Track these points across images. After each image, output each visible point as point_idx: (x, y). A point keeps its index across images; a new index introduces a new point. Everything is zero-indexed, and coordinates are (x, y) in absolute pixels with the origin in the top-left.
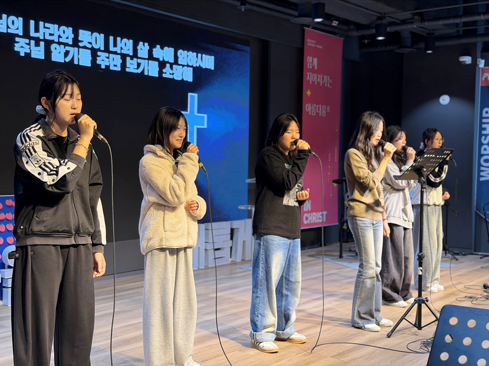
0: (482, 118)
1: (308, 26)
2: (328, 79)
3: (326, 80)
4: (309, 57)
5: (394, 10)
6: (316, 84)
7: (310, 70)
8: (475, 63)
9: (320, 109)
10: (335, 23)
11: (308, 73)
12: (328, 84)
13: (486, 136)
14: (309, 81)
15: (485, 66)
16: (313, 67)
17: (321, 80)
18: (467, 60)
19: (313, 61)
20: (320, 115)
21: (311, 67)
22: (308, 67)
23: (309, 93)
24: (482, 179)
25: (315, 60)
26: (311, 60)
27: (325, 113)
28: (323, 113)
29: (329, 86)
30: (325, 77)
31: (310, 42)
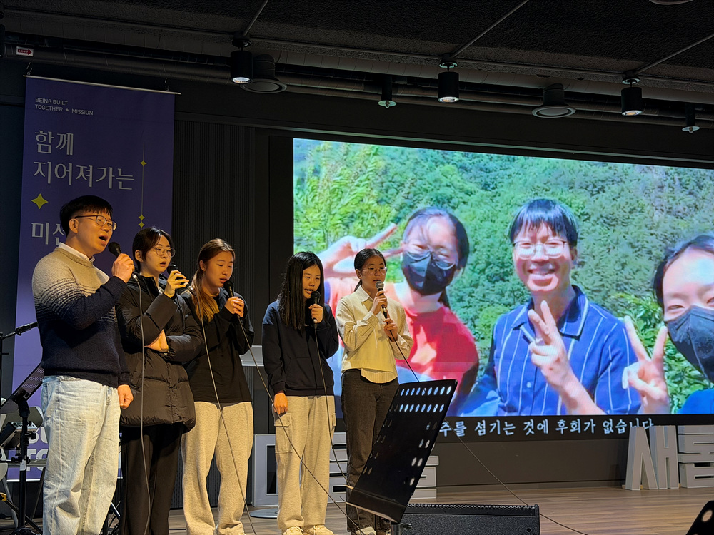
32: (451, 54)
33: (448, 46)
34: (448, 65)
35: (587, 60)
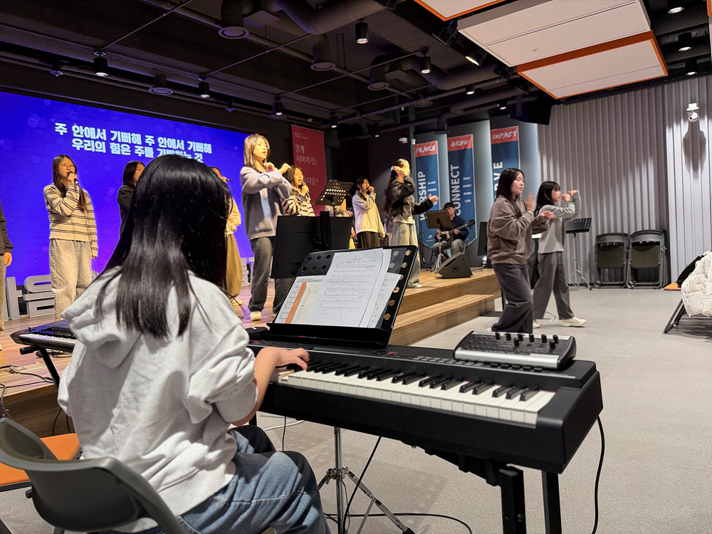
0: (418, 179)
1: (294, 124)
2: (315, 160)
4: (297, 145)
5: (339, 107)
6: (304, 163)
7: (298, 154)
8: (409, 141)
9: (310, 180)
10: (310, 120)
11: (298, 156)
12: (315, 163)
13: (421, 190)
14: (298, 161)
15: (416, 143)
16: (301, 152)
18: (404, 140)
19: (300, 148)
21: (299, 152)
22: (297, 151)
24: (421, 219)
25: (302, 147)
27: (315, 183)
28: (313, 183)
30: (312, 159)
31: (296, 135)
32: (102, 47)
33: (101, 42)
34: (100, 54)
35: (181, 63)
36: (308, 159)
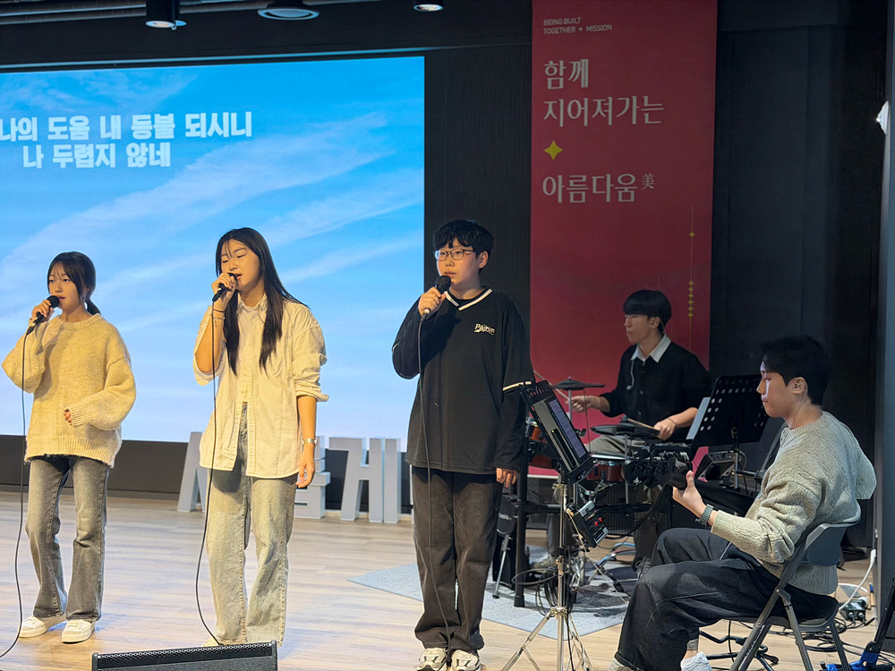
2: (646, 104)
3: (635, 107)
4: (551, 63)
6: (586, 124)
7: (555, 95)
9: (609, 185)
11: (550, 103)
12: (647, 115)
14: (554, 122)
16: (573, 84)
17: (610, 111)
19: (568, 71)
20: (608, 200)
21: (561, 86)
22: (550, 87)
23: (553, 150)
25: (581, 68)
26: (562, 68)
27: (632, 192)
28: (620, 193)
29: (647, 121)
31: (555, 26)
36: (605, 108)
